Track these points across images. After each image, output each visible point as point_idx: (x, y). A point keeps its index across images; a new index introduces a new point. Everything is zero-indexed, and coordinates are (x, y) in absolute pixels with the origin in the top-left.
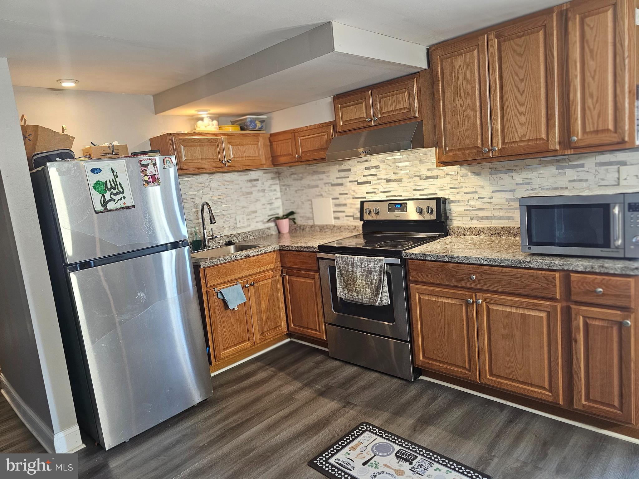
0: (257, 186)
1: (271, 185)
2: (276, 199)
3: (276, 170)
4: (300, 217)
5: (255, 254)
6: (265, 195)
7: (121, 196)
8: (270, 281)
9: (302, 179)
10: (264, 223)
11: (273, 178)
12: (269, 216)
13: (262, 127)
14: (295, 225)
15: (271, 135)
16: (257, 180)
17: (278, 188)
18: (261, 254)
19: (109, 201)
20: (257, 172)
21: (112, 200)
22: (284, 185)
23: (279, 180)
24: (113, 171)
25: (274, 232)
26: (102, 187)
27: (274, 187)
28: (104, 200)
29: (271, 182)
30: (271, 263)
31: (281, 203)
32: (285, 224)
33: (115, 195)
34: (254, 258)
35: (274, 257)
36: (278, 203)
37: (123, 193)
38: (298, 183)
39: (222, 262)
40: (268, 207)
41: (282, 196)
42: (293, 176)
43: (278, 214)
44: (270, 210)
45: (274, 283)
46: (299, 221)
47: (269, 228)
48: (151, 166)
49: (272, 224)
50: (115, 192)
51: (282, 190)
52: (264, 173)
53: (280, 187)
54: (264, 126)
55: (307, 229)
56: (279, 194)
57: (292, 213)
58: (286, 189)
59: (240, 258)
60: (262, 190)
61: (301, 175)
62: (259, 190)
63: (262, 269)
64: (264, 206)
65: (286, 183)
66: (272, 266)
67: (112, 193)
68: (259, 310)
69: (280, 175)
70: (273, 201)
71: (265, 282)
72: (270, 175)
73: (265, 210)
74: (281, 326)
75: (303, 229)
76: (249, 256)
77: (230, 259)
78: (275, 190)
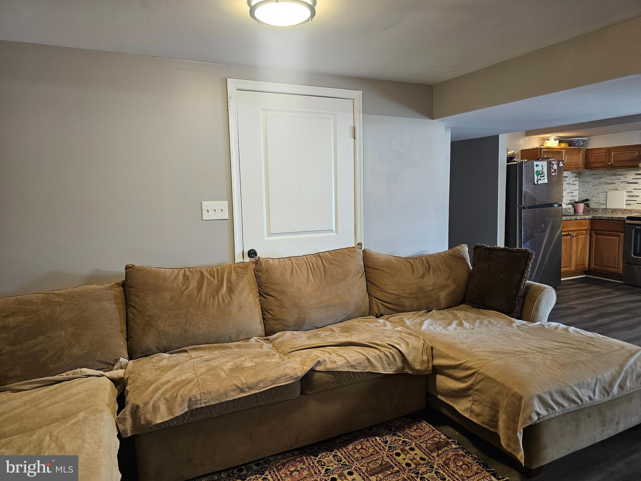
0: (566, 181)
1: (574, 181)
2: (575, 190)
3: (578, 172)
4: (594, 203)
5: (580, 219)
6: (569, 187)
7: (543, 178)
8: (584, 236)
9: (601, 178)
10: (567, 205)
11: (575, 177)
12: (570, 200)
13: (583, 145)
14: (589, 208)
15: (587, 150)
16: (567, 177)
17: (577, 183)
18: (583, 219)
19: (539, 180)
20: (567, 172)
21: (540, 179)
22: (583, 182)
23: (579, 178)
24: (542, 166)
25: (572, 211)
26: (538, 173)
27: (575, 182)
28: (538, 179)
29: (574, 179)
30: (586, 226)
31: (578, 193)
32: (581, 206)
33: (541, 177)
34: (578, 221)
35: (587, 222)
36: (576, 193)
37: (544, 177)
38: (597, 181)
39: (565, 220)
40: (570, 194)
41: (579, 188)
42: (592, 176)
43: (575, 200)
44: (572, 196)
45: (585, 237)
46: (592, 205)
47: (570, 208)
48: (555, 165)
49: (571, 206)
50: (542, 176)
51: (580, 185)
52: (571, 173)
53: (579, 182)
54: (584, 144)
55: (600, 211)
56: (577, 187)
57: (587, 200)
58: (584, 184)
59: (573, 219)
60: (569, 183)
61: (600, 176)
62: (567, 183)
63: (581, 228)
64: (568, 194)
65: (586, 180)
66: (586, 228)
67: (541, 176)
68: (577, 252)
69: (580, 175)
70: (574, 191)
71: (581, 236)
72: (575, 175)
73: (569, 196)
74: (585, 264)
75: (596, 211)
76: (577, 219)
77: (568, 218)
78: (575, 184)
